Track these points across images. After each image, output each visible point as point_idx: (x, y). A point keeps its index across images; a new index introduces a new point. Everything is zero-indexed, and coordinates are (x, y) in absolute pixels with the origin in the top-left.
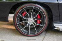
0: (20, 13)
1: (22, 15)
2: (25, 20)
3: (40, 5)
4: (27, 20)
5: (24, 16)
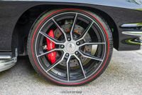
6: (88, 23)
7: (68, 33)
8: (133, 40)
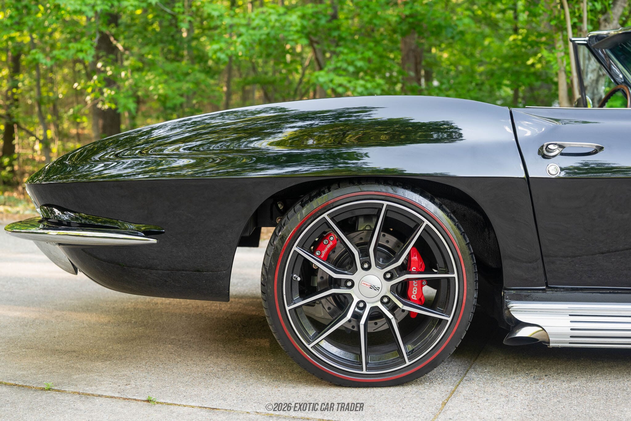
0: (302, 246)
1: (313, 253)
2: (336, 283)
3: (422, 194)
4: (345, 283)
5: (327, 258)
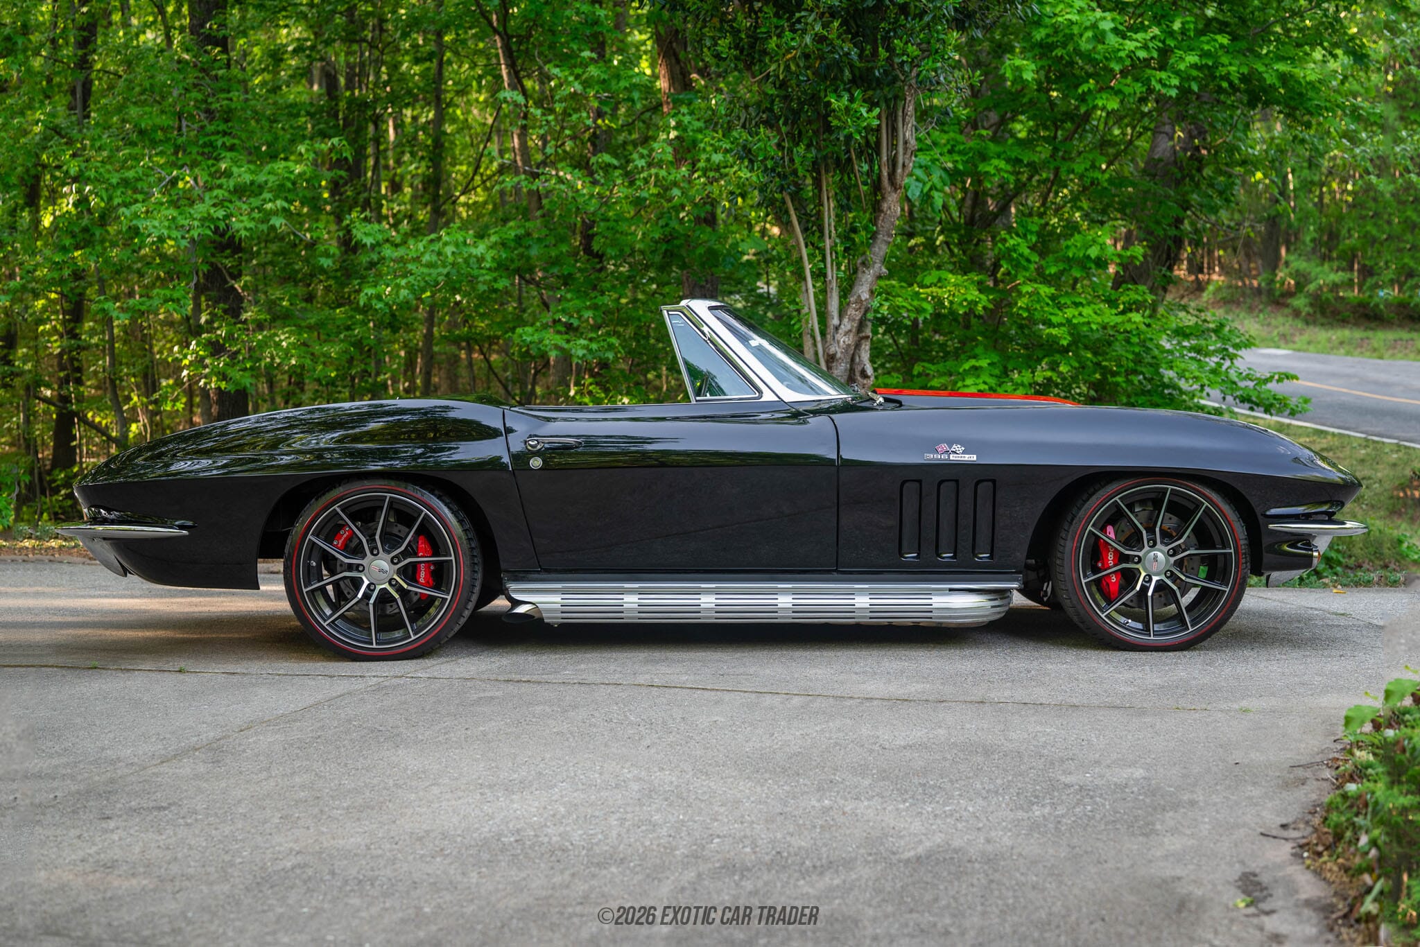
1: (330, 542)
4: (357, 568)
5: (343, 547)
6: (1192, 507)
7: (1151, 530)
8: (1293, 546)
